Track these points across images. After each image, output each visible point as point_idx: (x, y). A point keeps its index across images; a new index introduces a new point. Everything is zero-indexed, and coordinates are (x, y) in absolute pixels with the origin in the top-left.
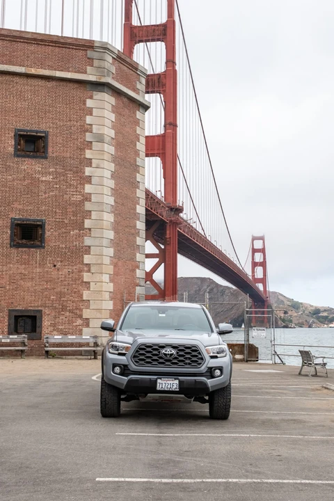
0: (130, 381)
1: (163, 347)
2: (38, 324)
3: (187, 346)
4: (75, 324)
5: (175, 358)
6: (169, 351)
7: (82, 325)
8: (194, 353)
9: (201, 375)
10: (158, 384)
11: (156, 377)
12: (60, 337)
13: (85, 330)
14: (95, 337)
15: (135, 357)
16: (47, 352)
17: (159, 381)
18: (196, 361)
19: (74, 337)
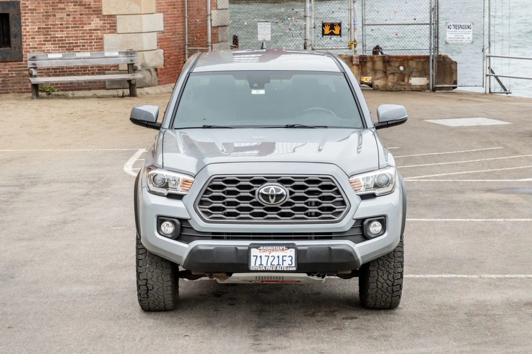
0: (194, 253)
1: (261, 182)
2: (13, 29)
3: (311, 178)
4: (87, 27)
5: (288, 204)
6: (273, 188)
7: (103, 29)
8: (326, 193)
9: (341, 235)
10: (253, 259)
11: (247, 243)
12: (60, 55)
13: (108, 38)
15: (202, 203)
16: (36, 87)
17: (254, 252)
18: (330, 209)
19: (88, 54)
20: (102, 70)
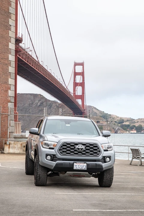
0: (57, 164)
1: (77, 144)
3: (91, 144)
5: (84, 151)
8: (95, 148)
9: (99, 161)
10: (74, 166)
11: (73, 162)
15: (60, 150)
17: (75, 164)
18: (96, 153)
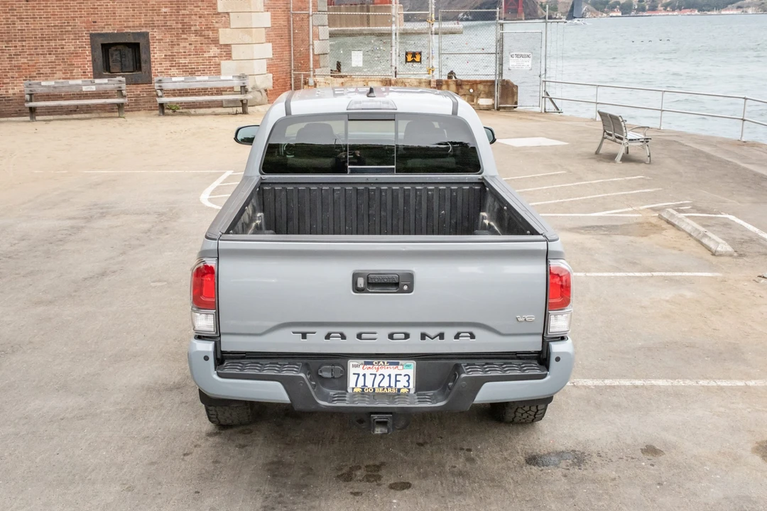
2: (143, 56)
4: (206, 55)
7: (220, 56)
12: (182, 79)
13: (225, 64)
14: (242, 77)
16: (162, 105)
19: (206, 78)
20: (219, 91)
